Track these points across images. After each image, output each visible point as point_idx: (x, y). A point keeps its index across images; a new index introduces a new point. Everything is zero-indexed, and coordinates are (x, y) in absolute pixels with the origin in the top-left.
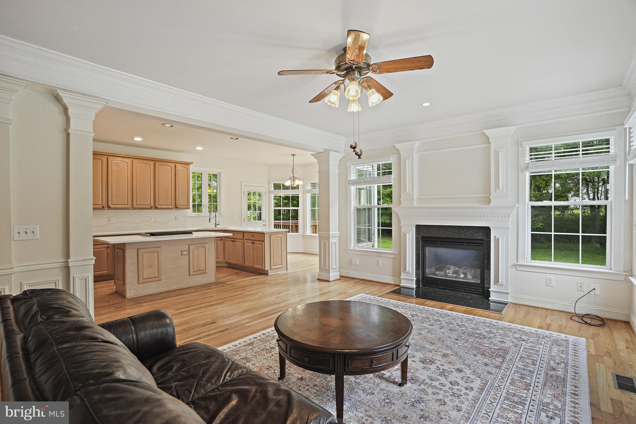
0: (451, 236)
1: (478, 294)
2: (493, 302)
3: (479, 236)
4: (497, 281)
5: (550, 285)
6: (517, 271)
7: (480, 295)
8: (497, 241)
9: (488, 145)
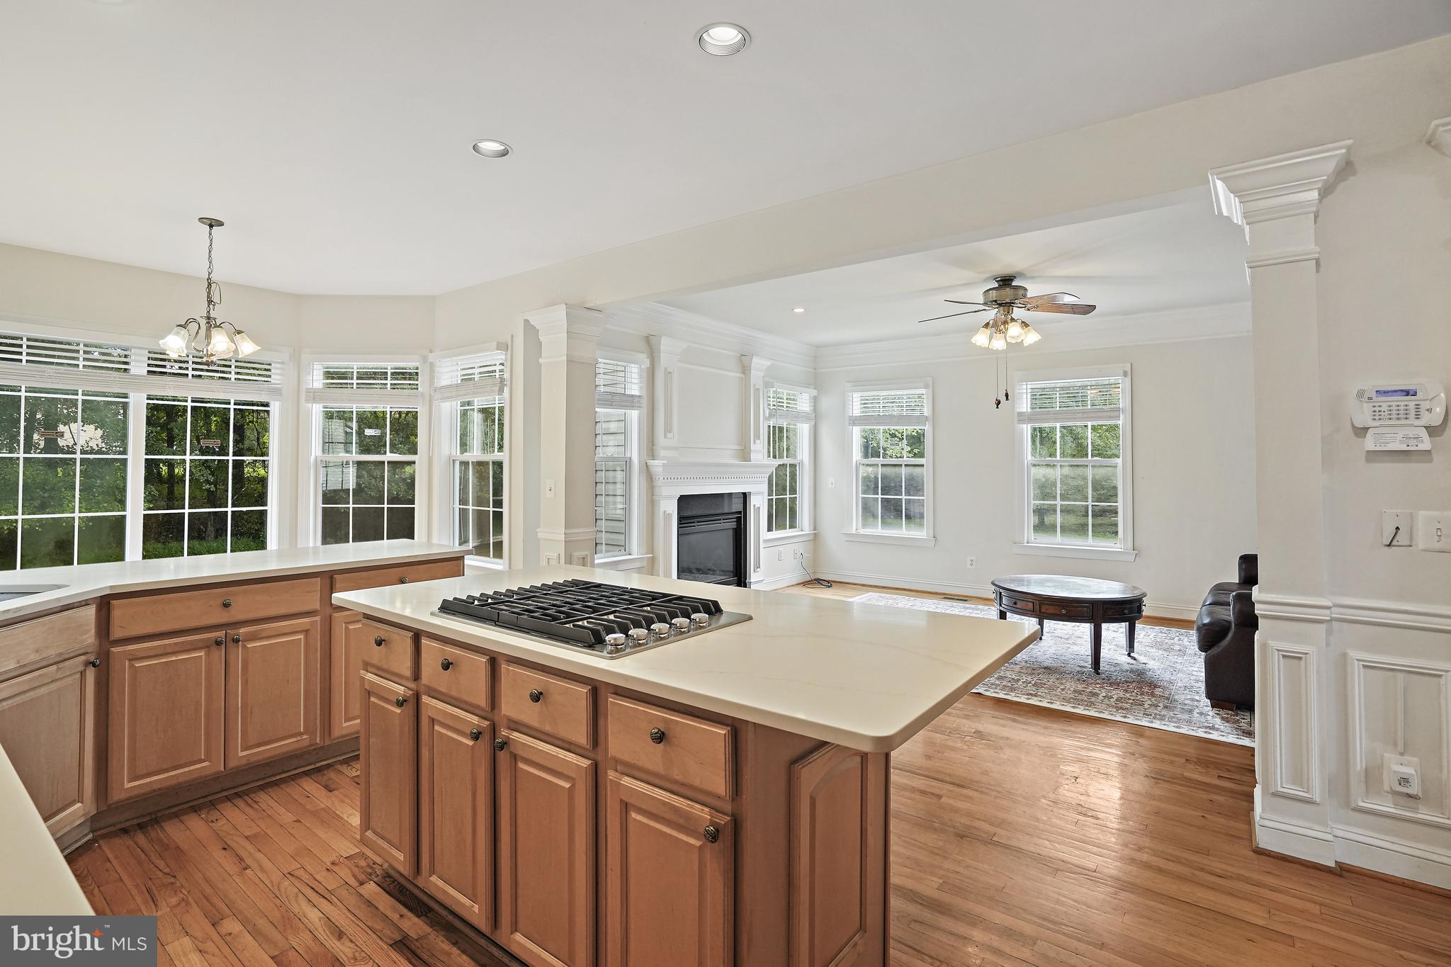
0: (712, 512)
3: (737, 507)
4: (757, 566)
5: (781, 559)
8: (757, 511)
9: (742, 376)
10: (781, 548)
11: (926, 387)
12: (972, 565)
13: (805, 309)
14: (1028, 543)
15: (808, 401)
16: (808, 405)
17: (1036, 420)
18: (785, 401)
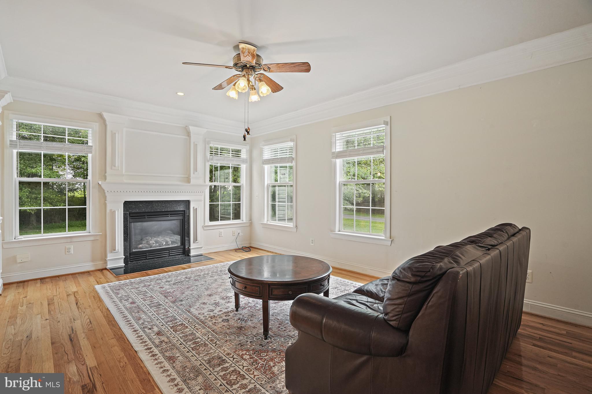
0: (159, 210)
1: (179, 255)
2: (193, 257)
3: (181, 208)
4: (196, 240)
5: (221, 236)
6: (205, 231)
7: (183, 254)
8: (195, 210)
9: (187, 137)
10: (222, 230)
11: (292, 140)
12: (312, 243)
13: (184, 94)
14: (339, 231)
15: (245, 153)
16: (245, 155)
17: (345, 156)
18: (219, 151)
